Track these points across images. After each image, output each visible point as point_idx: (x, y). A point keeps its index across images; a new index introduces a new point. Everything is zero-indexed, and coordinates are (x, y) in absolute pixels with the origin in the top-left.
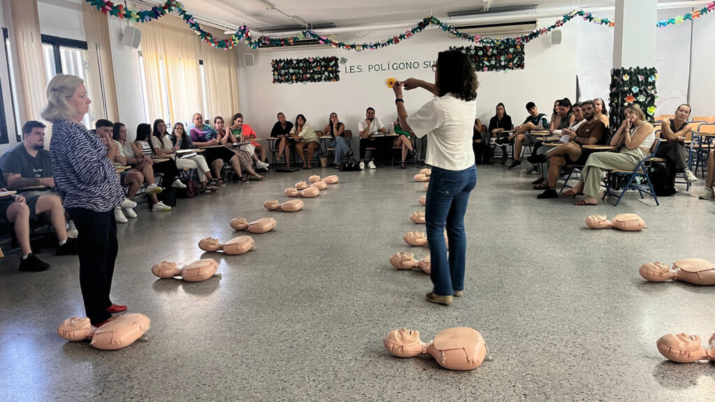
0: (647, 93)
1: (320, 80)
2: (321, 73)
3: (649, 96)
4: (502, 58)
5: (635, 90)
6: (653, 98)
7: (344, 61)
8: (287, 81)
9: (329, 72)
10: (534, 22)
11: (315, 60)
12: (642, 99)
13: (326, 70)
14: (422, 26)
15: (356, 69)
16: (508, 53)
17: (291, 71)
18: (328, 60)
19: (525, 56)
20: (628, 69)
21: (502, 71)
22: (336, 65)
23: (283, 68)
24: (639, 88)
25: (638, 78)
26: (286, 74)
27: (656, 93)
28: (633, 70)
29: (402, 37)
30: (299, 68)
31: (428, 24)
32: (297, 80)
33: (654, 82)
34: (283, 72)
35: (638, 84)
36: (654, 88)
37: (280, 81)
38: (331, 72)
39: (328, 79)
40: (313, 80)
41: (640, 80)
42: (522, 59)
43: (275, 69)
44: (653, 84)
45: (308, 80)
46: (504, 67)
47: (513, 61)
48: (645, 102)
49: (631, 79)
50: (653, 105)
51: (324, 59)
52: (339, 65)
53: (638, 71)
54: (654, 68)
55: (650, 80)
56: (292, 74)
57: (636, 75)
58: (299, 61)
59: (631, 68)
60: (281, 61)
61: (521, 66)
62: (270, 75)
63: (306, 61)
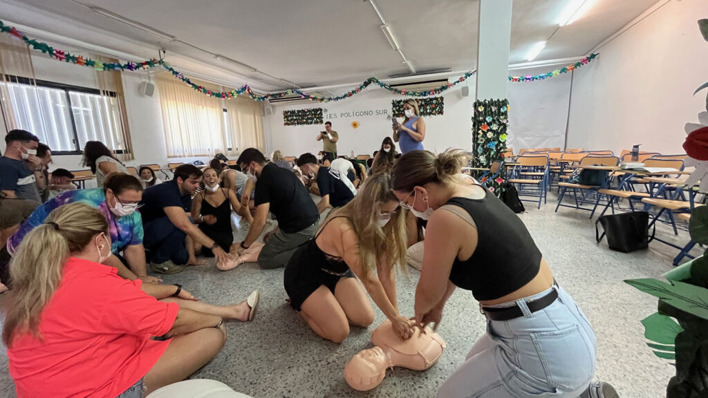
0: (500, 122)
1: (311, 123)
2: (312, 119)
3: (502, 125)
4: (428, 107)
5: (489, 119)
6: (505, 126)
7: (326, 110)
8: (292, 124)
9: (317, 118)
10: (447, 80)
11: (308, 111)
12: (495, 127)
13: (315, 117)
14: (366, 84)
15: (333, 116)
16: (432, 104)
17: (295, 118)
18: (316, 110)
19: (444, 106)
20: (483, 101)
21: (428, 116)
22: (321, 114)
23: (290, 116)
24: (492, 117)
25: (491, 109)
26: (292, 119)
27: (507, 122)
28: (487, 102)
29: (354, 92)
30: (299, 116)
31: (370, 82)
32: (298, 123)
33: (506, 112)
34: (290, 118)
35: (492, 114)
36: (506, 118)
37: (289, 124)
38: (318, 118)
39: (317, 123)
40: (307, 123)
41: (493, 110)
42: (442, 108)
43: (285, 117)
44: (505, 114)
45: (304, 123)
46: (430, 114)
47: (435, 109)
48: (497, 130)
49: (485, 110)
50: (505, 133)
51: (313, 110)
52: (323, 113)
53: (492, 103)
54: (506, 100)
55: (502, 110)
56: (295, 120)
57: (489, 106)
58: (299, 111)
59: (485, 100)
60: (288, 112)
61: (441, 112)
62: (283, 121)
63: (303, 111)
